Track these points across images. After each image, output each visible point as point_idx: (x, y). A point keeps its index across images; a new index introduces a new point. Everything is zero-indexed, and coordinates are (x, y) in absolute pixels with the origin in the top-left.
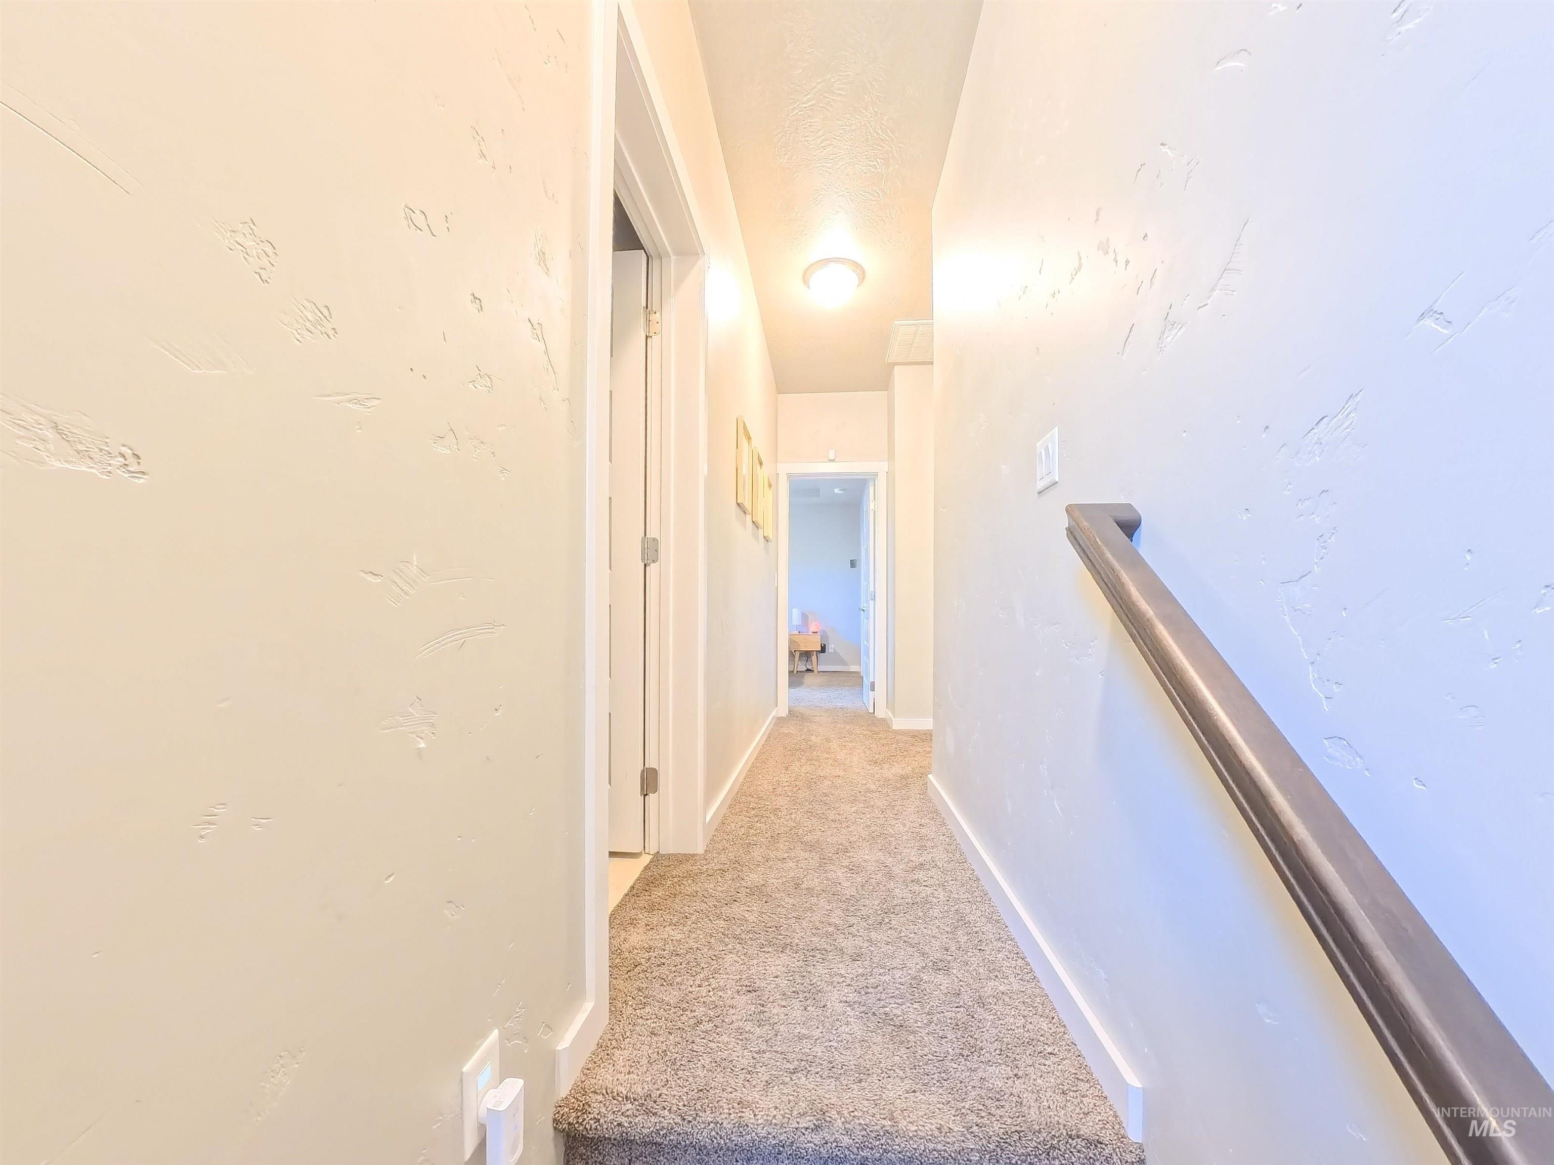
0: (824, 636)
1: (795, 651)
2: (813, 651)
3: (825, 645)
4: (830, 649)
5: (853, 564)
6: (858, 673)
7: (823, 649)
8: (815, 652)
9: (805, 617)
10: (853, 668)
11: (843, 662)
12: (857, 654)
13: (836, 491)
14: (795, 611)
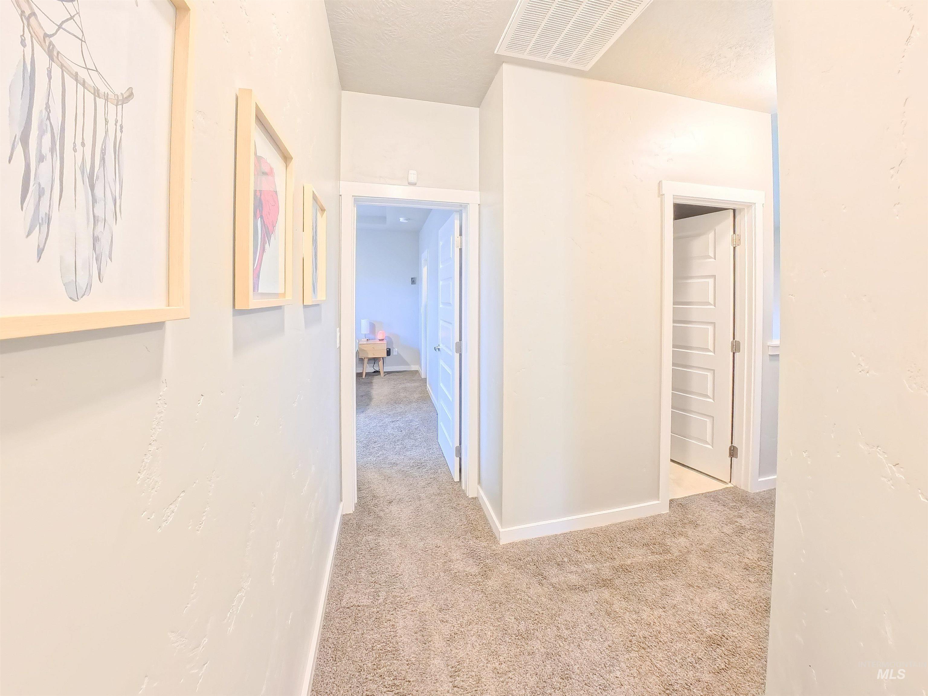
0: (390, 341)
1: (364, 358)
2: (380, 358)
3: (390, 349)
4: (394, 353)
5: (413, 281)
6: (417, 372)
7: (389, 353)
8: (382, 358)
9: (373, 327)
10: (414, 368)
11: (405, 363)
12: (417, 355)
13: (402, 220)
14: (364, 323)
